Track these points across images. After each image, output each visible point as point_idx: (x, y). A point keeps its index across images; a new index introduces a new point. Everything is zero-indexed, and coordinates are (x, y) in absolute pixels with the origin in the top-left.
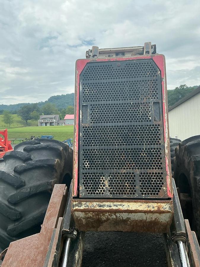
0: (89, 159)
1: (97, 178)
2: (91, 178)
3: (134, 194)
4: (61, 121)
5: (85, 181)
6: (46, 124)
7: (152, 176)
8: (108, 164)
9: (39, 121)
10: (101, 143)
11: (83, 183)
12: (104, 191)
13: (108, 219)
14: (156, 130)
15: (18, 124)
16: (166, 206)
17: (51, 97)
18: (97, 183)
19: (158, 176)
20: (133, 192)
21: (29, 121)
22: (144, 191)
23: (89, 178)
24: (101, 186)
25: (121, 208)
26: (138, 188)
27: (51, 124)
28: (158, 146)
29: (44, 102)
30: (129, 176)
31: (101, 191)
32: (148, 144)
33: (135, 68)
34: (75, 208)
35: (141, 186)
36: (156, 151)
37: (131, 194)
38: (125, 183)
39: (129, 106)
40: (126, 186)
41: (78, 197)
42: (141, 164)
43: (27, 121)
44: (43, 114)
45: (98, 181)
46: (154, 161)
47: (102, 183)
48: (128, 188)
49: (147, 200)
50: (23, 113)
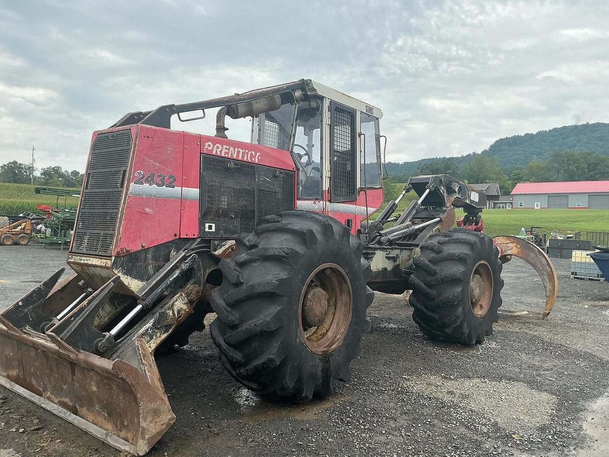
0: (82, 221)
3: (96, 251)
4: (502, 199)
8: (90, 225)
10: (90, 207)
11: (76, 240)
12: (84, 247)
17: (497, 142)
18: (82, 241)
22: (101, 249)
25: (89, 262)
29: (480, 153)
30: (97, 236)
35: (101, 245)
40: (94, 244)
41: (71, 251)
48: (95, 247)
49: (101, 257)
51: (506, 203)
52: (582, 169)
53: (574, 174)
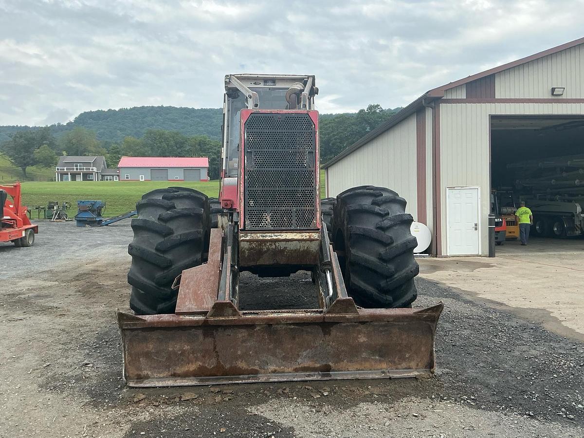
0: (253, 199)
1: (260, 214)
2: (256, 214)
3: (291, 226)
4: (110, 172)
5: (250, 217)
6: (74, 176)
7: (305, 212)
8: (270, 203)
9: (58, 169)
10: (263, 185)
11: (249, 219)
12: (266, 224)
13: (268, 249)
14: (310, 175)
15: (4, 174)
16: (315, 236)
17: (81, 115)
18: (260, 218)
19: (310, 212)
20: (291, 224)
21: (29, 169)
22: (299, 224)
23: (253, 215)
24: (264, 220)
25: (280, 237)
26: (294, 221)
27: (86, 176)
28: (311, 189)
29: (65, 124)
30: (287, 212)
31: (264, 224)
32: (304, 187)
33: (293, 121)
34: (241, 239)
35: (296, 220)
36: (309, 192)
37: (288, 226)
38: (284, 218)
39: (288, 154)
40: (285, 220)
41: (244, 230)
42: (297, 202)
43: (24, 170)
44: (64, 153)
45: (261, 216)
46: (307, 200)
47: (265, 218)
48: (286, 222)
49: (301, 231)
50: (15, 150)
51: (113, 176)
52: (172, 146)
53: (166, 150)
